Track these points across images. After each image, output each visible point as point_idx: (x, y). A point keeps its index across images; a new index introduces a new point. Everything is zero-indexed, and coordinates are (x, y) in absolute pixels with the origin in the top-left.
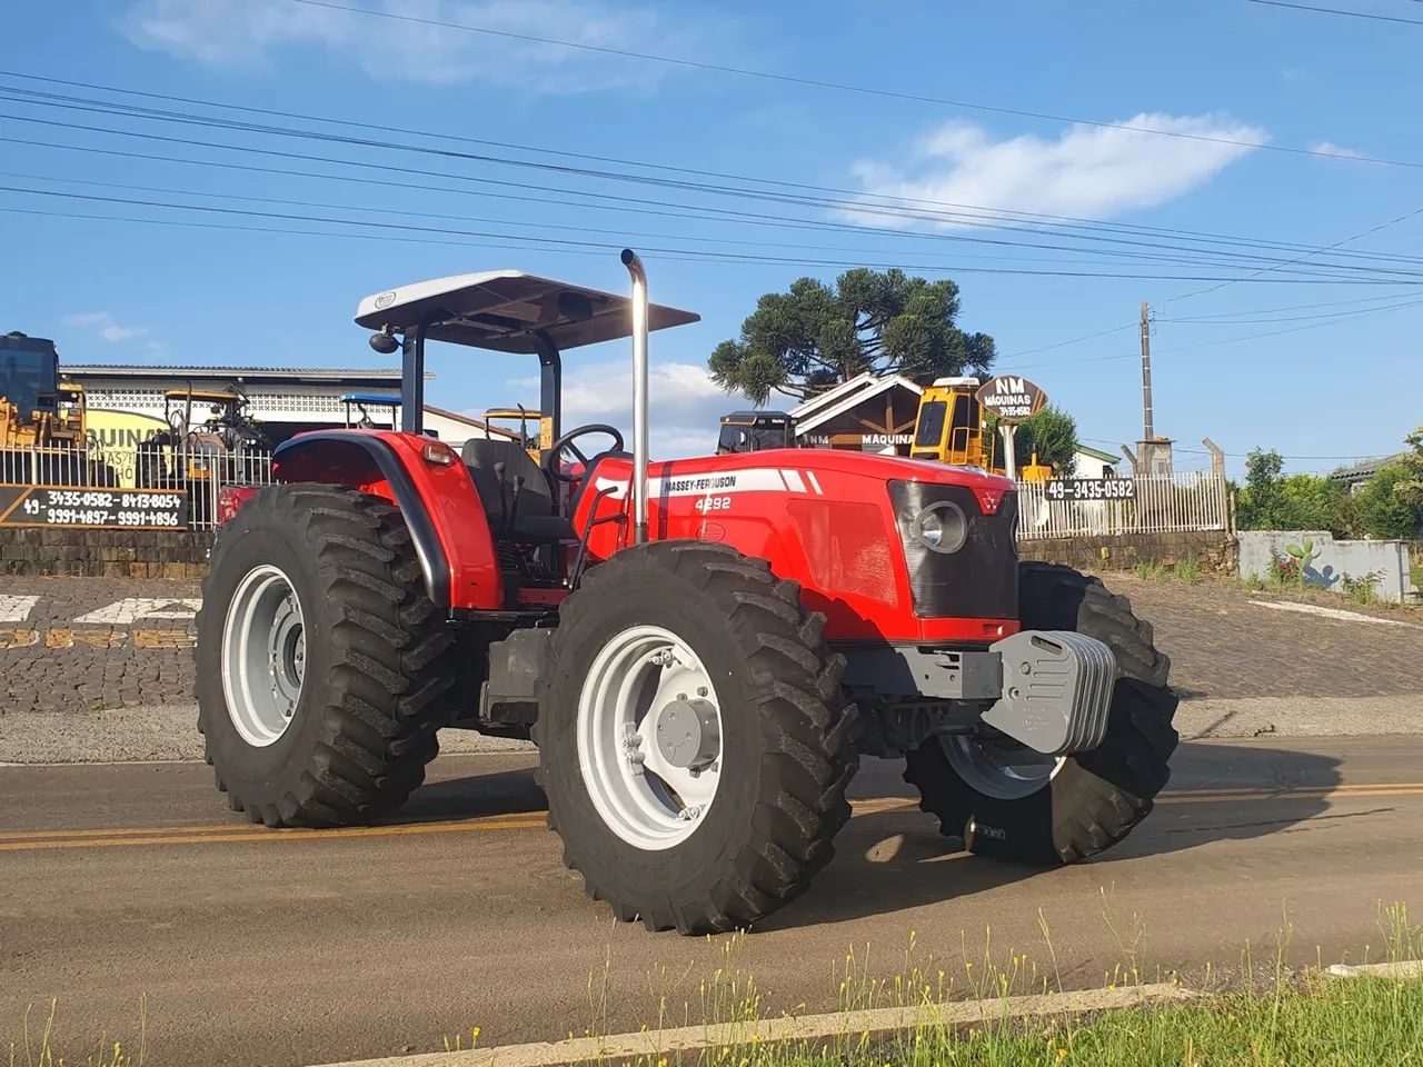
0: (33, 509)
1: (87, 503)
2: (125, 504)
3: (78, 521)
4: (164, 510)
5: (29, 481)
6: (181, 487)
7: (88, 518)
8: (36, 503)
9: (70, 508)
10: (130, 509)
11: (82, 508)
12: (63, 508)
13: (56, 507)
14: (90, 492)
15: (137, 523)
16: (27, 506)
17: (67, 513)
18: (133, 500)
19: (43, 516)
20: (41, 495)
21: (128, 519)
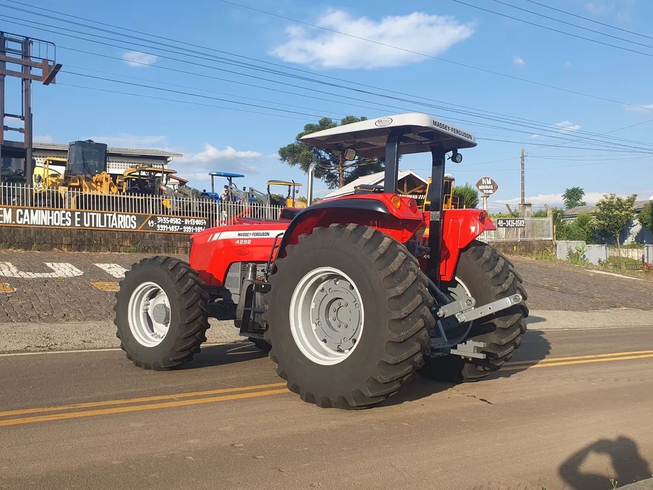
0: (151, 224)
1: (171, 222)
2: (186, 223)
3: (168, 230)
4: (200, 226)
5: (149, 212)
6: (206, 216)
7: (172, 229)
8: (152, 222)
9: (165, 224)
10: (188, 225)
11: (170, 224)
12: (163, 224)
13: (160, 224)
14: (173, 218)
15: (190, 231)
16: (149, 223)
17: (164, 226)
18: (189, 222)
19: (155, 228)
20: (154, 219)
21: (187, 229)
